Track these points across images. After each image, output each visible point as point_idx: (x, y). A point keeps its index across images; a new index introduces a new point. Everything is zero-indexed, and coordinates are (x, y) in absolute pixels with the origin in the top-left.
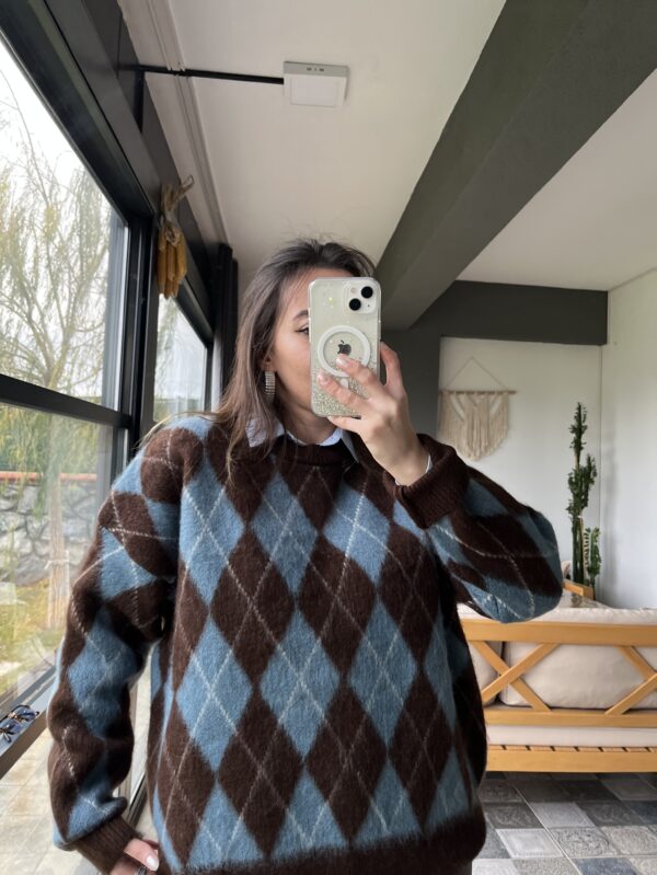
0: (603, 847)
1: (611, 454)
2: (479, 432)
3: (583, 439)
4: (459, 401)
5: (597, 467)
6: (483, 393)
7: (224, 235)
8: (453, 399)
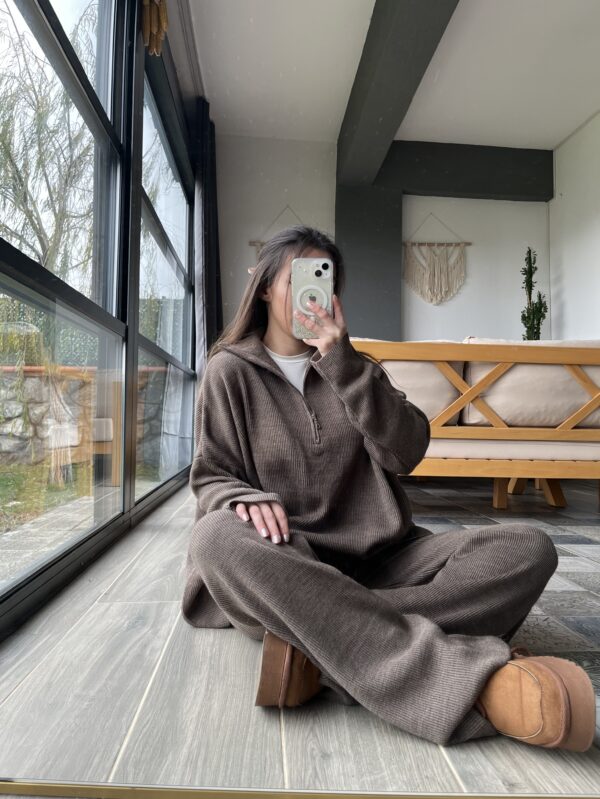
1: (559, 295)
2: (440, 279)
3: (534, 279)
4: (421, 252)
5: (548, 305)
6: (442, 244)
7: (203, 90)
8: (415, 250)
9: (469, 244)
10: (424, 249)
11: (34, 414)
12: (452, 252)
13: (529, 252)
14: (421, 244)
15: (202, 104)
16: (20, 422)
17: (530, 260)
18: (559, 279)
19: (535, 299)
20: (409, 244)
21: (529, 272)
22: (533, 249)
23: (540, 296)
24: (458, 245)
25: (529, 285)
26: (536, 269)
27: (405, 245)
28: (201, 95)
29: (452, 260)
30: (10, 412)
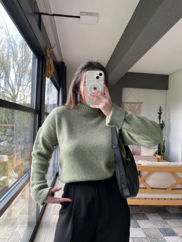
0: (165, 225)
1: (169, 120)
3: (161, 116)
4: (127, 105)
5: (165, 124)
6: (134, 103)
7: (63, 59)
8: (125, 105)
9: (142, 103)
10: (128, 104)
11: (10, 140)
12: (137, 106)
13: (160, 107)
14: (127, 103)
15: (63, 63)
16: (6, 142)
17: (160, 110)
18: (169, 115)
19: (161, 122)
20: (124, 103)
21: (160, 113)
22: (162, 106)
23: (163, 122)
24: (139, 103)
25: (160, 118)
26: (162, 113)
27: (122, 103)
28: (62, 61)
29: (137, 108)
30: (2, 139)
